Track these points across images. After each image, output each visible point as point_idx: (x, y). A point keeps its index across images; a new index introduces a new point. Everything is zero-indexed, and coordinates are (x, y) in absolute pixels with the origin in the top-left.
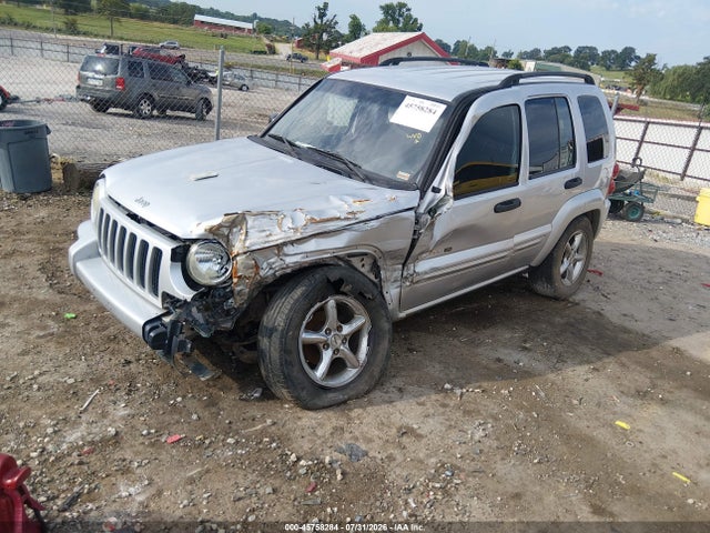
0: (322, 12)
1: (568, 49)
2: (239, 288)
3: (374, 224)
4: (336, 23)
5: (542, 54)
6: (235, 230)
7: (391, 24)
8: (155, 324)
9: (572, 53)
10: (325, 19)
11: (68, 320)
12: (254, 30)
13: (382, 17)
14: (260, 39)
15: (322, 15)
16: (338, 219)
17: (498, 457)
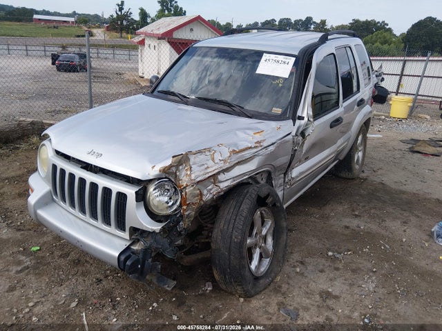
0: (121, 7)
1: (274, 20)
2: (187, 213)
3: (272, 148)
4: (131, 13)
5: (260, 25)
6: (181, 167)
7: (166, 12)
8: (127, 254)
9: (277, 23)
10: (123, 12)
11: (35, 252)
12: (76, 22)
13: (160, 8)
14: (81, 27)
15: (121, 9)
16: (251, 148)
17: (393, 301)
